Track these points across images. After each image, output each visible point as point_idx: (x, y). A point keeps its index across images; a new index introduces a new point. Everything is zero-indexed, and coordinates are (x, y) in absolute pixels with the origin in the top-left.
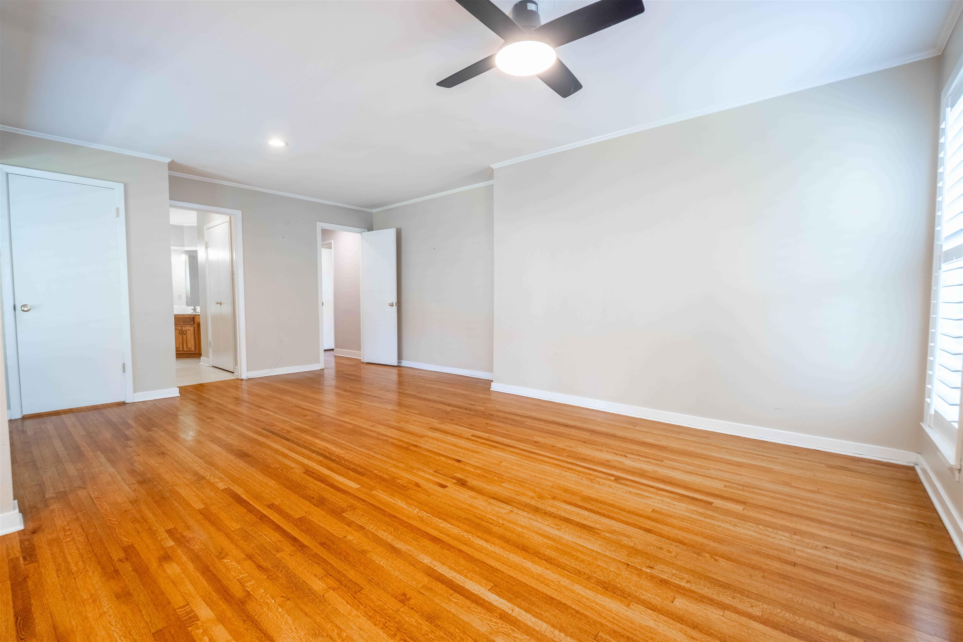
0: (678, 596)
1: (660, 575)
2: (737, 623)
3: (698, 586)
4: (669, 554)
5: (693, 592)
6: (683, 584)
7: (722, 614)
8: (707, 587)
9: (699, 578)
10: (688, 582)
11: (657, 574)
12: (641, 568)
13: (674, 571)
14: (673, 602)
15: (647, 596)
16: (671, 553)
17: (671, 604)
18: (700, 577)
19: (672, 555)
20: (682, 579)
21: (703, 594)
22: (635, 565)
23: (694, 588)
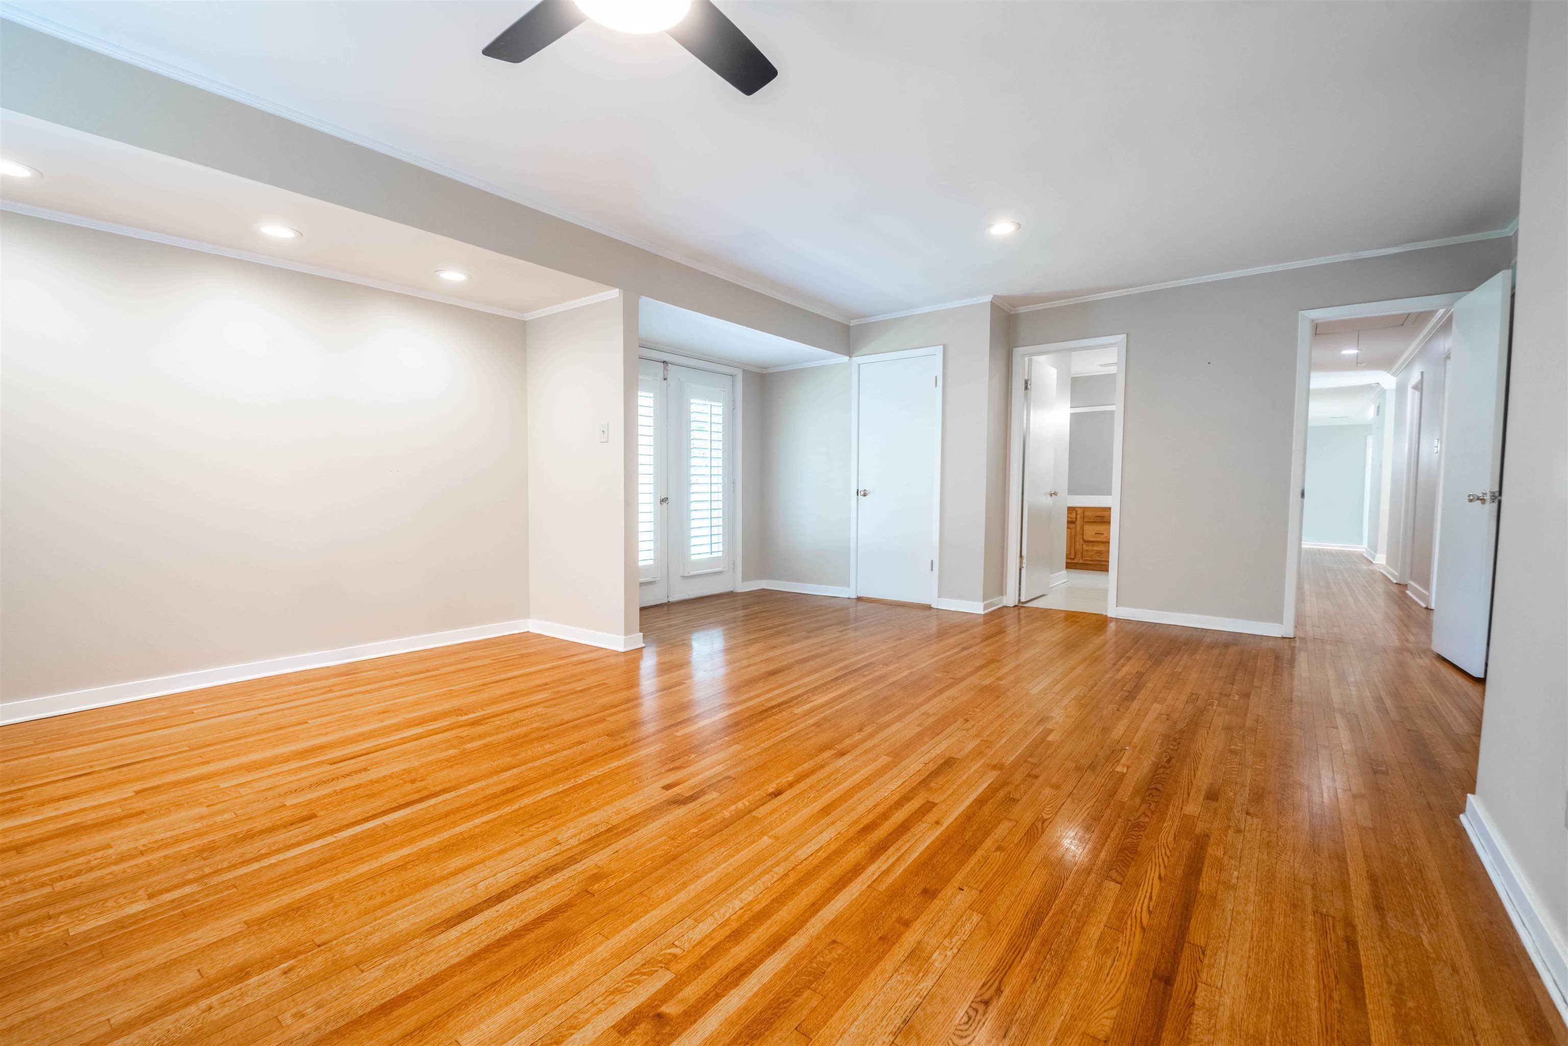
0: (201, 982)
1: (260, 976)
2: (77, 1031)
3: (188, 1017)
4: (293, 1011)
5: (187, 1004)
6: (214, 999)
7: (112, 1021)
8: (173, 1030)
9: (200, 1029)
10: (210, 1008)
11: (265, 974)
12: (296, 959)
13: (249, 1000)
14: (199, 971)
15: (240, 947)
16: (294, 1016)
17: (199, 967)
18: (200, 1032)
19: (288, 1015)
20: (224, 1003)
21: (167, 1016)
22: (310, 954)
23: (193, 1010)
